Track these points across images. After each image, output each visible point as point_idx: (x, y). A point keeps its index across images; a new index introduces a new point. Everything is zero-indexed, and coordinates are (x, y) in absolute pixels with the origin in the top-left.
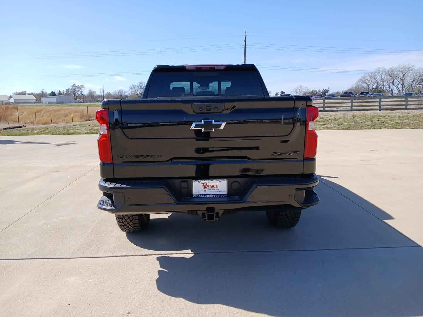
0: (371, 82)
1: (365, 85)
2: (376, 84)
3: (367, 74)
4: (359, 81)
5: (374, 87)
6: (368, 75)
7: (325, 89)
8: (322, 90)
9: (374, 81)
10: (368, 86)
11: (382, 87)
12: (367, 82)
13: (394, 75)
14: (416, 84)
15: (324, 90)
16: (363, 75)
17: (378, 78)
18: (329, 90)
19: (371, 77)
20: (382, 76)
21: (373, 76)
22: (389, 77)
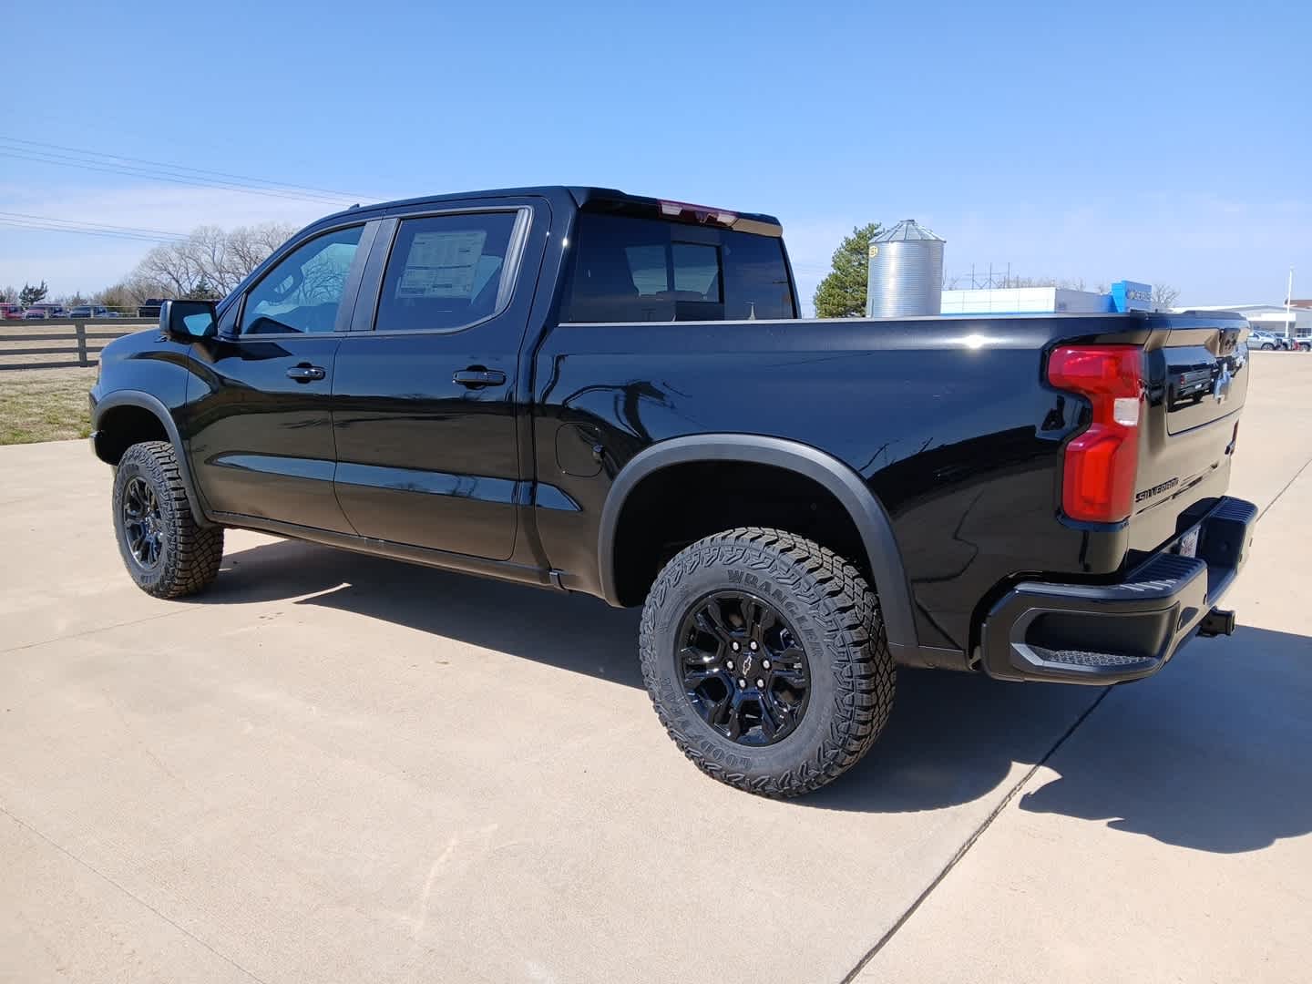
0: (182, 269)
1: (165, 278)
2: (199, 278)
3: (169, 245)
4: (144, 264)
5: (194, 287)
6: (172, 246)
7: (30, 287)
8: (19, 290)
9: (192, 267)
10: (177, 282)
11: (220, 286)
12: (171, 268)
13: (248, 252)
14: (315, 285)
15: (27, 287)
16: (155, 245)
17: (205, 259)
18: (46, 291)
19: (182, 255)
20: (214, 254)
21: (187, 251)
22: (237, 259)
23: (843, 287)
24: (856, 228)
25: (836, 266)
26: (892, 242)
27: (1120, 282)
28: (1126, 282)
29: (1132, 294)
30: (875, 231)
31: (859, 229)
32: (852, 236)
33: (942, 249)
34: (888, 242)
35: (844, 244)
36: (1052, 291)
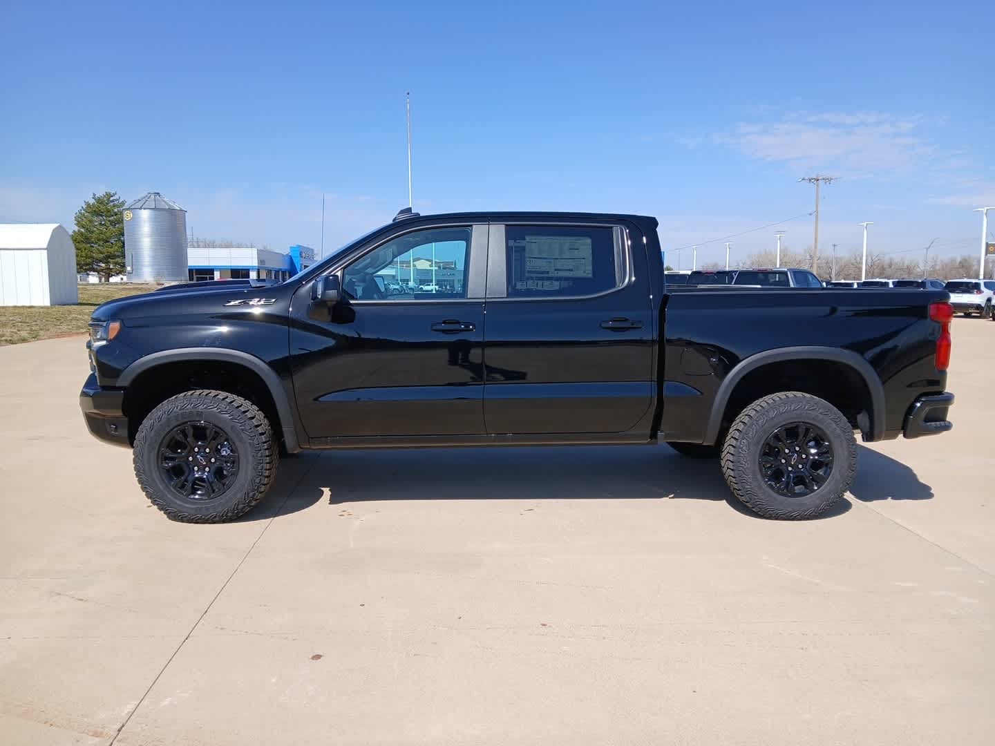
23: (87, 240)
24: (94, 195)
25: (79, 224)
26: (145, 209)
27: (295, 246)
28: (300, 246)
29: (304, 255)
30: (111, 199)
31: (97, 195)
32: (92, 201)
33: (185, 216)
34: (141, 208)
35: (84, 207)
36: (255, 251)
